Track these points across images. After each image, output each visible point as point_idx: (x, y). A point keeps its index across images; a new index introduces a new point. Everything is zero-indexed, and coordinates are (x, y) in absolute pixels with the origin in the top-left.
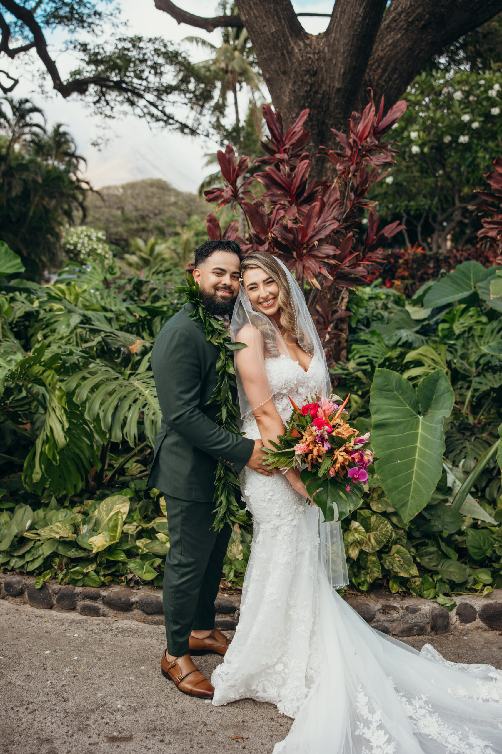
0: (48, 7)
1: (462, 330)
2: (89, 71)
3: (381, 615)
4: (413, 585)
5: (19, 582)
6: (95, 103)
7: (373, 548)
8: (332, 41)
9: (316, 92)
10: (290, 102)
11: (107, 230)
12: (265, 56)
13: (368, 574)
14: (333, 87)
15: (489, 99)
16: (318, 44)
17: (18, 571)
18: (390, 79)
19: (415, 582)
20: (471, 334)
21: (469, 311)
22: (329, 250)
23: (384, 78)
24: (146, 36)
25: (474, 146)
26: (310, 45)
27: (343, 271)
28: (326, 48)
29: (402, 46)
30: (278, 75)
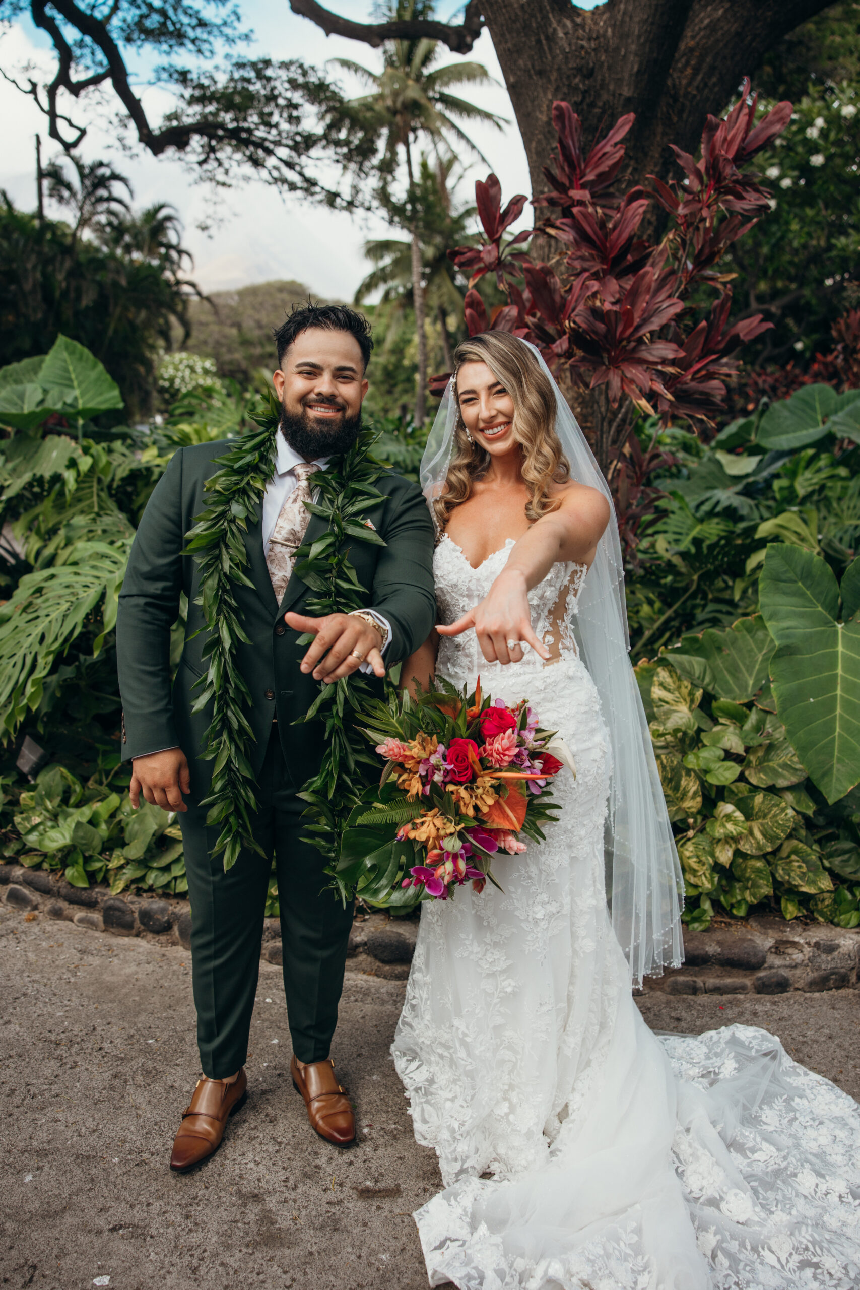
0: (128, 14)
1: (810, 489)
2: (192, 114)
3: (773, 956)
4: (820, 906)
5: (163, 910)
6: (201, 163)
7: (759, 847)
8: (619, 17)
9: (592, 105)
10: (548, 123)
11: (216, 357)
12: (509, 45)
13: (747, 888)
14: (620, 95)
15: (806, 141)
16: (596, 24)
17: (160, 891)
18: (706, 85)
19: (823, 900)
20: (822, 496)
21: (820, 459)
22: (666, 350)
23: (696, 83)
24: (277, 57)
25: (785, 214)
26: (583, 26)
27: (685, 387)
28: (610, 30)
29: (726, 28)
30: (530, 77)
